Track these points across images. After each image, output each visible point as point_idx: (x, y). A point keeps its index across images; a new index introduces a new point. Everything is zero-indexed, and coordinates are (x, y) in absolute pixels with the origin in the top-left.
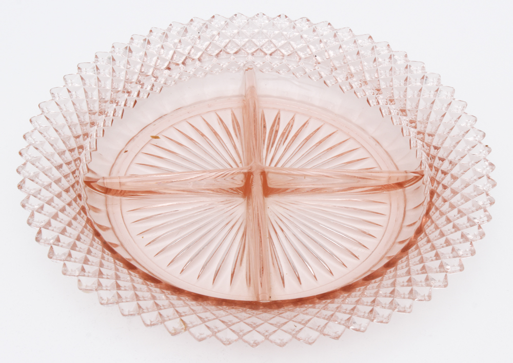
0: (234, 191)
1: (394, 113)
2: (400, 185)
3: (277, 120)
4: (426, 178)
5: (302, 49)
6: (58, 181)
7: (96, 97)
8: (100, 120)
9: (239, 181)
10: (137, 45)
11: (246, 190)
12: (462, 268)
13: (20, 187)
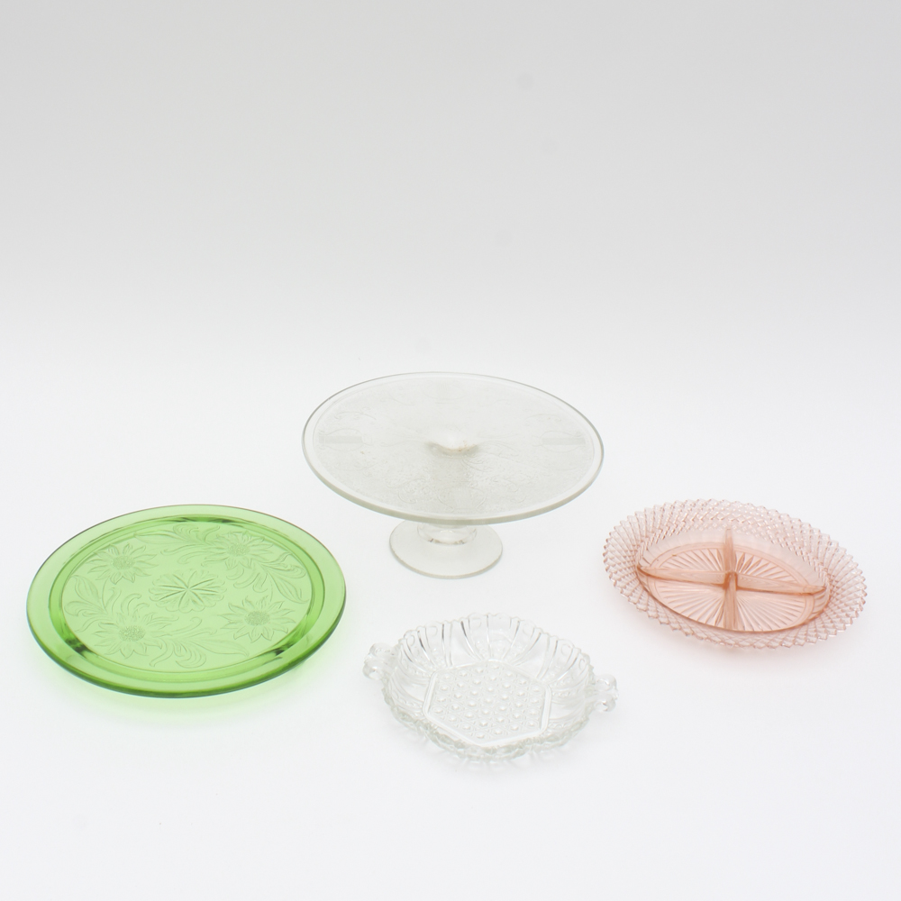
0: (719, 585)
1: (811, 558)
2: (810, 594)
3: (743, 558)
4: (828, 590)
5: (760, 522)
6: (624, 563)
7: (644, 529)
8: (646, 540)
9: (722, 582)
10: (667, 507)
11: (725, 586)
12: (845, 629)
13: (605, 547)
